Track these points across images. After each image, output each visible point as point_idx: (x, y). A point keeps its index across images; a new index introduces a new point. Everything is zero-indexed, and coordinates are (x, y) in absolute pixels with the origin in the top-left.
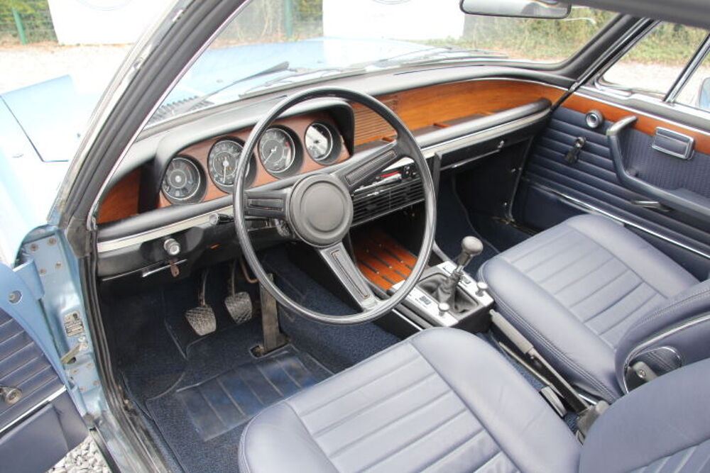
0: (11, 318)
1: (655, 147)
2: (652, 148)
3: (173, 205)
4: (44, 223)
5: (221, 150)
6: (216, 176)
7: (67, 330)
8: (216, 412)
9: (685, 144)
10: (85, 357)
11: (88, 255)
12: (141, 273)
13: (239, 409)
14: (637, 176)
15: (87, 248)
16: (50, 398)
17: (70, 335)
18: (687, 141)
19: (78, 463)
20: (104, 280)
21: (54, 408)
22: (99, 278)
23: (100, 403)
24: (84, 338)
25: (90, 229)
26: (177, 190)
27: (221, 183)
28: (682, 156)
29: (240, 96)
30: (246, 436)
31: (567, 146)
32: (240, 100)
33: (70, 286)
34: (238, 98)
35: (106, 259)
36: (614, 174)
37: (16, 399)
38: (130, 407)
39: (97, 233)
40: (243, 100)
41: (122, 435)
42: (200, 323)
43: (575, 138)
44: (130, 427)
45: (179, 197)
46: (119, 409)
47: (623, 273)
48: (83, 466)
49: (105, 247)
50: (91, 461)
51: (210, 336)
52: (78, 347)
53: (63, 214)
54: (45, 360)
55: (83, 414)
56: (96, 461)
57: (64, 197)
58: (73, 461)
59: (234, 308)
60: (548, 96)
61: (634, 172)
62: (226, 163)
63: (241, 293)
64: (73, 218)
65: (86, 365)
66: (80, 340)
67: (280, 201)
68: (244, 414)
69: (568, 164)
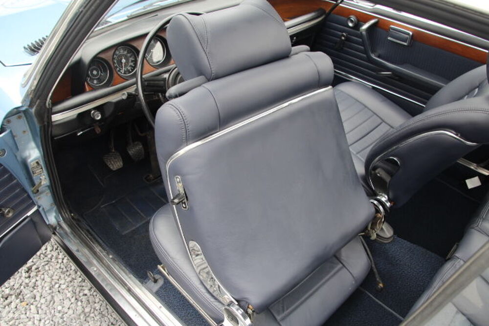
0: (2, 165)
1: (389, 38)
2: (388, 40)
3: (93, 89)
4: (20, 105)
5: (120, 53)
6: (118, 69)
7: (33, 172)
8: (127, 217)
9: (407, 36)
10: (44, 189)
11: (46, 123)
12: (76, 133)
13: (142, 214)
14: (379, 57)
15: (46, 119)
16: (29, 214)
17: (35, 175)
18: (408, 34)
19: (42, 258)
20: (55, 138)
21: (31, 220)
22: (52, 137)
23: (55, 218)
24: (44, 176)
25: (48, 107)
26: (94, 79)
27: (122, 73)
28: (405, 44)
29: (128, 16)
30: (153, 222)
31: (337, 39)
32: (128, 19)
33: (33, 144)
34: (126, 18)
35: (56, 125)
36: (365, 56)
37: (10, 215)
38: (76, 217)
39: (51, 109)
40: (131, 19)
41: (73, 234)
42: (112, 163)
43: (340, 33)
44: (77, 228)
45: (96, 84)
46: (69, 219)
47: (371, 116)
48: (45, 260)
49: (56, 118)
50: (49, 256)
51: (119, 170)
52: (41, 182)
53: (32, 99)
54: (24, 191)
55: (48, 223)
56: (53, 256)
57: (33, 88)
58: (38, 257)
59: (132, 152)
60: (324, 7)
61: (377, 54)
62: (124, 61)
63: (136, 143)
64: (38, 101)
65: (45, 194)
66: (41, 178)
67: (162, 82)
68: (145, 217)
69: (336, 50)
